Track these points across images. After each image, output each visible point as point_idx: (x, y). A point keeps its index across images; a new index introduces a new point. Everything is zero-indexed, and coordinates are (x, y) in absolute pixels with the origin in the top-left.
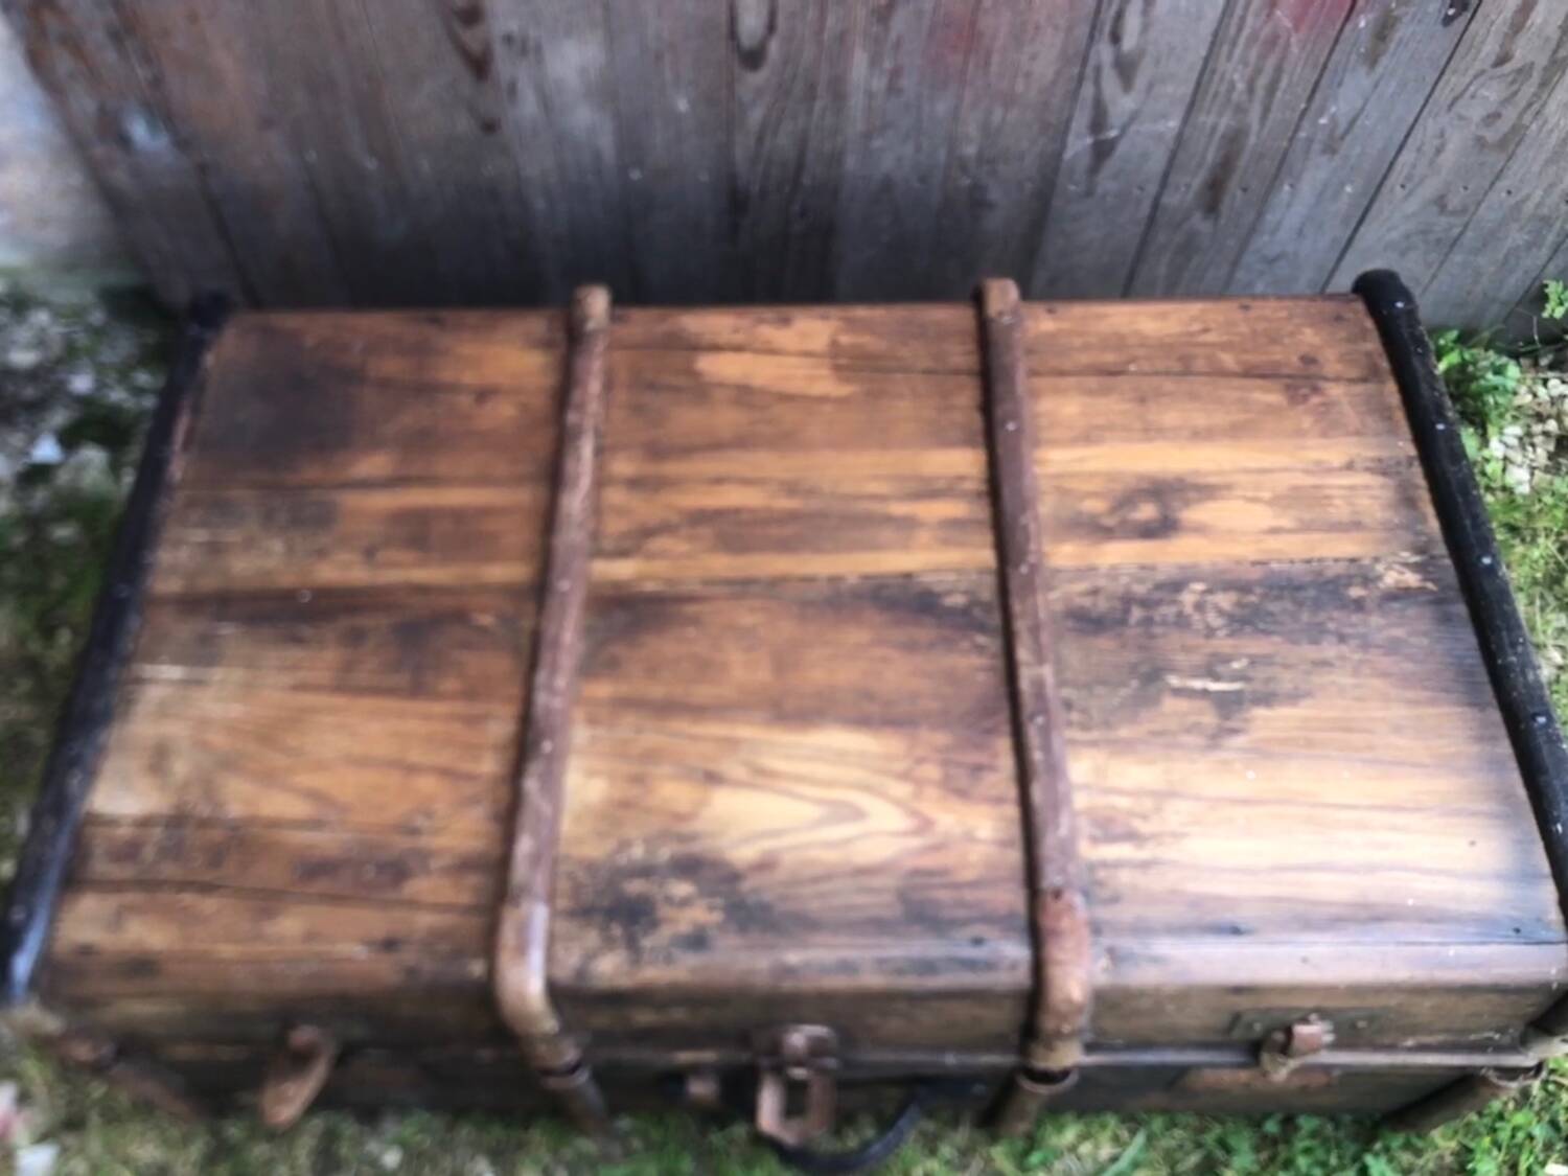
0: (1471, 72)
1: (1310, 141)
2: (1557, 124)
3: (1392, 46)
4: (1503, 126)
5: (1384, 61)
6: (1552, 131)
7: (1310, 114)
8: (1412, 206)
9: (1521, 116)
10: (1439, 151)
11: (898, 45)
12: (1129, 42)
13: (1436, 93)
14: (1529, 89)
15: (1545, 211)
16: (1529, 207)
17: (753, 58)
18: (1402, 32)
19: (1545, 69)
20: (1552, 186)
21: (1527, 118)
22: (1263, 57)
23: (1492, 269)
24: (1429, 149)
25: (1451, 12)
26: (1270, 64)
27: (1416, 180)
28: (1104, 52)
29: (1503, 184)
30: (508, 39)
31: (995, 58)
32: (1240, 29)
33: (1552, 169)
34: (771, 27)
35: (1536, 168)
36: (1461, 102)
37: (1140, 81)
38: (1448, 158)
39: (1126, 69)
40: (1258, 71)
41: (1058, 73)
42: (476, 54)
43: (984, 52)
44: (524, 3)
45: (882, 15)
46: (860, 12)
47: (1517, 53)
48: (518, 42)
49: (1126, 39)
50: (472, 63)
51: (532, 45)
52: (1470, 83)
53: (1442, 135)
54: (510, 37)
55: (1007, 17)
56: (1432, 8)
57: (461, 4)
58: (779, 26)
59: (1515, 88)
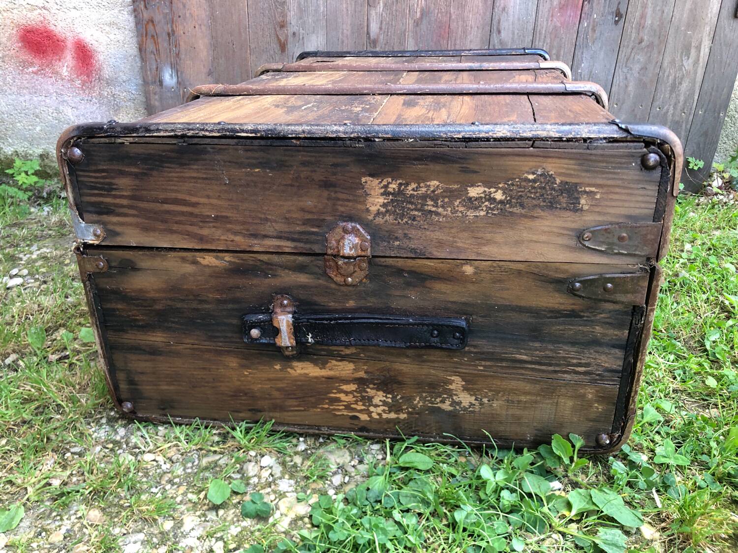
0: (630, 47)
2: (669, 72)
3: (599, 35)
4: (649, 74)
5: (597, 42)
6: (668, 76)
9: (655, 69)
10: (627, 87)
11: (424, 36)
12: (503, 34)
13: (619, 57)
14: (654, 55)
15: (677, 118)
16: (670, 115)
17: (374, 43)
18: (600, 28)
19: (658, 45)
20: (676, 104)
21: (657, 69)
22: (553, 40)
24: (622, 85)
25: (617, 19)
26: (556, 43)
27: (621, 100)
28: (495, 38)
29: (656, 104)
31: (458, 42)
33: (674, 95)
34: (381, 28)
35: (667, 96)
36: (630, 62)
38: (631, 88)
39: (504, 45)
40: (552, 47)
42: (283, 41)
43: (453, 39)
44: (301, 18)
45: (417, 23)
46: (410, 21)
47: (645, 38)
48: (297, 34)
49: (502, 31)
50: (280, 46)
51: (301, 37)
52: (631, 52)
53: (626, 78)
54: (294, 34)
55: (460, 23)
56: (610, 17)
57: (280, 19)
58: (383, 28)
59: (649, 55)
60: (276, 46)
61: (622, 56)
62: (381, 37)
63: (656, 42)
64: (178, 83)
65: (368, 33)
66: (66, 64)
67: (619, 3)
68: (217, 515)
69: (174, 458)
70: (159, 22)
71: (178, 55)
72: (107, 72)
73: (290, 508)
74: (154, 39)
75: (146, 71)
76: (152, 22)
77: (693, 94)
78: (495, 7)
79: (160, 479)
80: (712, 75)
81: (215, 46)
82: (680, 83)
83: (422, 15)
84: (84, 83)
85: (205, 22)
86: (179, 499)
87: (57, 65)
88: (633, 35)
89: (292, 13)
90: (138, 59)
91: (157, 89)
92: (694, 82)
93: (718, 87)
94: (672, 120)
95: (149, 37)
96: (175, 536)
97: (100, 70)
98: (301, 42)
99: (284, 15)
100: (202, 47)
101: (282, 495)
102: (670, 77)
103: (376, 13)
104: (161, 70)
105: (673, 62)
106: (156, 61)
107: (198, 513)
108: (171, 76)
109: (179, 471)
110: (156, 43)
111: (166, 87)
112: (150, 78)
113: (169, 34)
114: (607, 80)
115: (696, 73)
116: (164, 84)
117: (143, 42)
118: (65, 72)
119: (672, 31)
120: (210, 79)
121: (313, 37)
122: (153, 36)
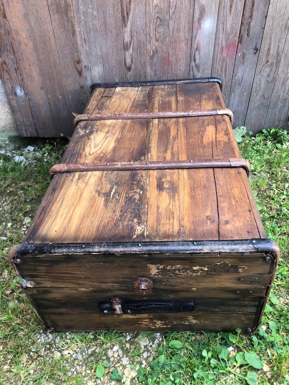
0: (262, 65)
1: (235, 82)
2: (281, 76)
3: (246, 59)
4: (271, 77)
5: (245, 63)
7: (234, 76)
8: (258, 98)
9: (274, 75)
10: (260, 84)
11: (155, 64)
12: (197, 61)
13: (257, 70)
14: (274, 68)
15: (285, 98)
16: (281, 96)
17: (129, 69)
18: (247, 56)
19: (276, 63)
20: (284, 91)
21: (275, 75)
22: (222, 63)
23: (278, 113)
24: (258, 83)
25: (255, 51)
26: (224, 65)
27: (257, 91)
28: (193, 64)
29: (275, 91)
30: (85, 66)
31: (173, 66)
32: (217, 57)
33: (283, 87)
34: (132, 62)
35: (280, 87)
36: (262, 72)
37: (201, 70)
38: (263, 85)
39: (197, 67)
40: (222, 67)
41: (185, 69)
42: (79, 70)
43: (171, 65)
44: (88, 58)
45: (152, 58)
46: (148, 57)
47: (270, 60)
48: (87, 67)
49: (197, 60)
50: (79, 72)
51: (89, 68)
52: (262, 67)
53: (260, 80)
55: (174, 57)
56: (252, 51)
57: (77, 59)
58: (133, 61)
59: (271, 68)
60: (76, 73)
62: (133, 66)
63: (275, 61)
64: (26, 94)
65: (125, 64)
67: (257, 44)
70: (9, 63)
71: (22, 80)
75: (6, 89)
76: (5, 63)
78: (192, 48)
81: (42, 74)
82: (287, 81)
83: (153, 53)
85: (35, 63)
88: (264, 59)
89: (83, 56)
91: (14, 97)
94: (282, 99)
95: (5, 70)
98: (89, 70)
99: (79, 57)
100: (35, 75)
102: (282, 79)
103: (129, 54)
104: (15, 88)
105: (283, 71)
106: (11, 83)
108: (21, 90)
110: (9, 74)
111: (19, 96)
112: (9, 92)
113: (16, 69)
114: (250, 81)
116: (18, 95)
117: (2, 74)
119: (283, 56)
120: (42, 91)
121: (96, 68)
122: (7, 71)
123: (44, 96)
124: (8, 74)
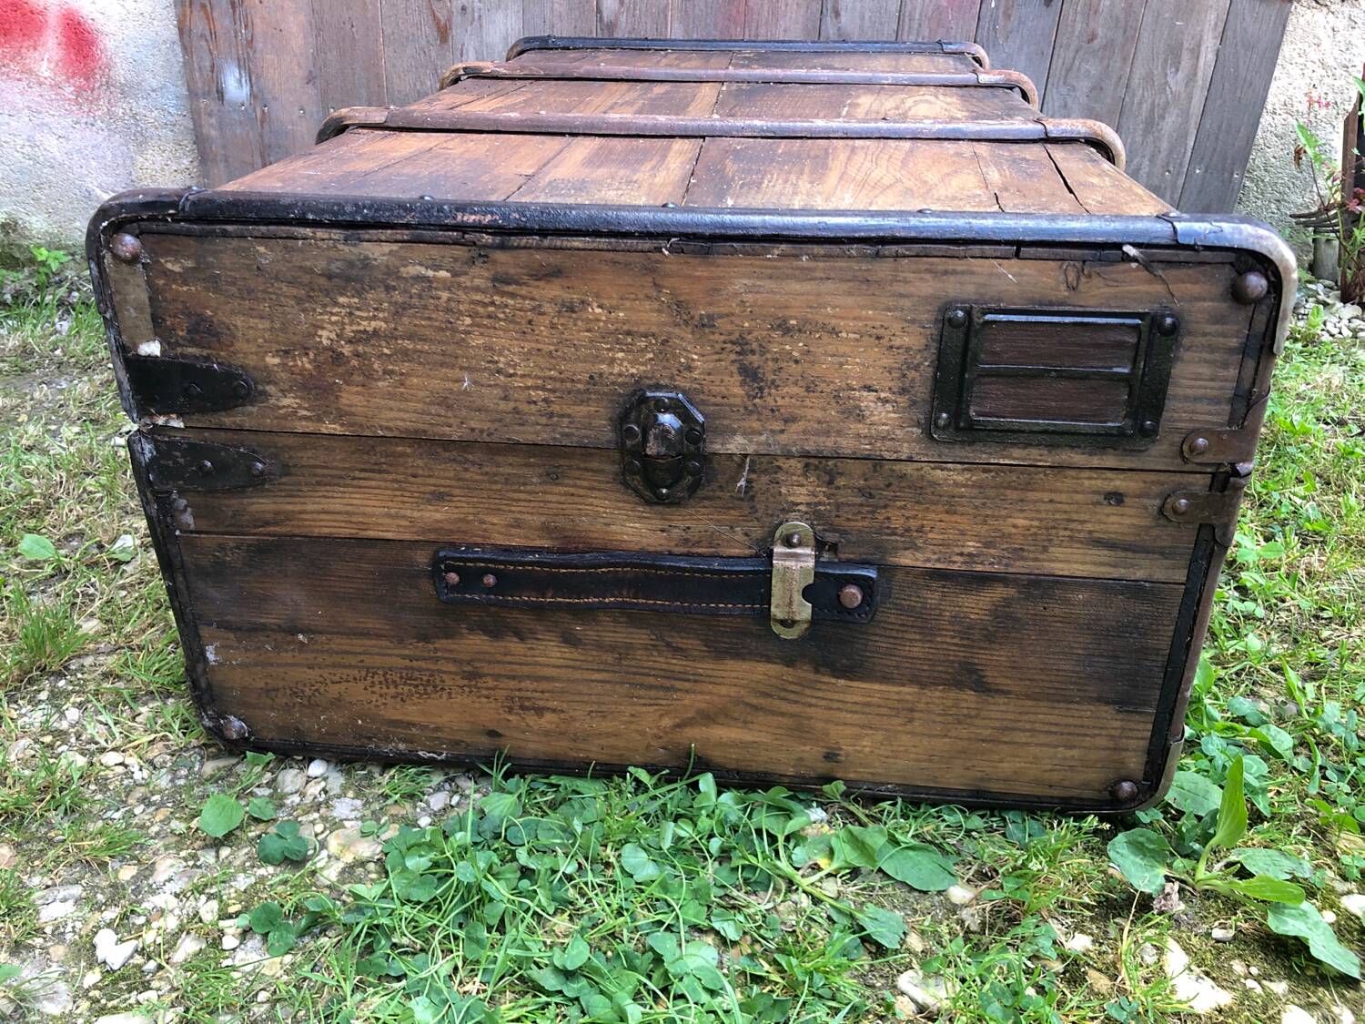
0: (1073, 47)
2: (1143, 96)
3: (1015, 24)
4: (1106, 97)
5: (1012, 37)
6: (1141, 103)
12: (845, 18)
13: (1053, 66)
14: (1116, 62)
15: (1156, 182)
17: (610, 28)
18: (1019, 12)
19: (1123, 46)
20: (1153, 155)
21: (1121, 92)
31: (762, 31)
32: (914, 7)
33: (1151, 139)
34: (622, 2)
35: (1139, 139)
36: (1073, 73)
42: (443, 22)
43: (754, 24)
47: (1100, 32)
48: (469, 10)
49: (842, 13)
50: (439, 29)
51: (476, 15)
52: (1074, 58)
53: (1066, 104)
54: (464, 8)
58: (626, 1)
59: (1106, 63)
60: (428, 30)
61: (1058, 63)
62: (623, 19)
63: (1120, 39)
64: (253, 95)
65: (599, 11)
66: (47, 56)
68: (217, 857)
69: (158, 761)
71: (250, 42)
72: (121, 72)
73: (345, 847)
74: (206, 12)
75: (192, 71)
77: (1185, 136)
79: (127, 796)
80: (1219, 102)
81: (318, 26)
82: (1162, 117)
84: (79, 91)
86: (155, 829)
87: (32, 57)
88: (1078, 26)
90: (178, 49)
91: (214, 106)
92: (1186, 114)
93: (1229, 125)
94: (1147, 185)
95: (197, 6)
96: (137, 891)
97: (109, 67)
98: (476, 23)
100: (295, 29)
101: (336, 825)
102: (1144, 106)
104: (221, 71)
105: (1149, 78)
106: (211, 53)
107: (183, 854)
108: (240, 81)
109: (163, 781)
110: (210, 20)
111: (231, 103)
112: (200, 85)
113: (233, 3)
115: (1191, 98)
116: (227, 97)
117: (185, 16)
118: (45, 70)
119: (1148, 19)
120: (311, 90)
121: (499, 17)
122: (203, 6)
123: (314, 109)
124: (208, 19)
